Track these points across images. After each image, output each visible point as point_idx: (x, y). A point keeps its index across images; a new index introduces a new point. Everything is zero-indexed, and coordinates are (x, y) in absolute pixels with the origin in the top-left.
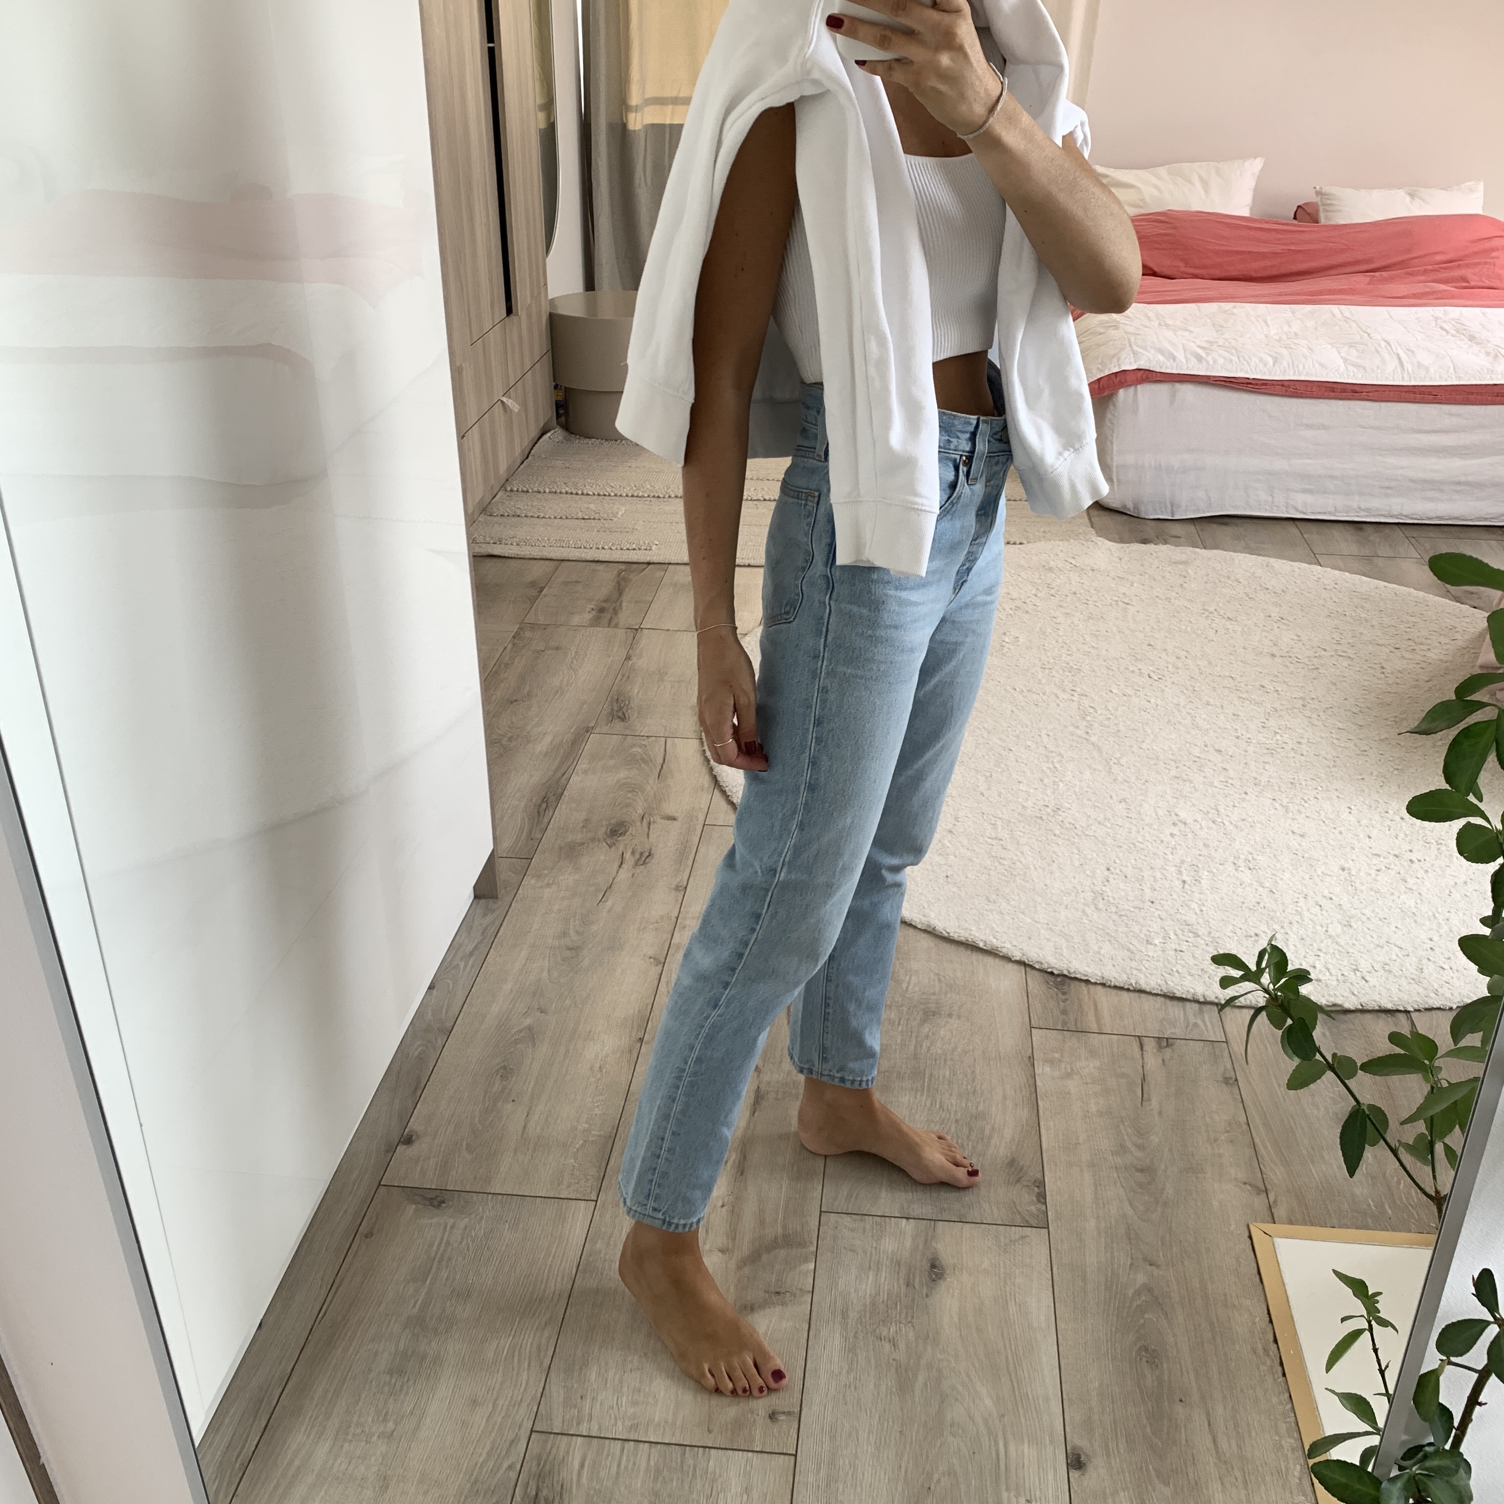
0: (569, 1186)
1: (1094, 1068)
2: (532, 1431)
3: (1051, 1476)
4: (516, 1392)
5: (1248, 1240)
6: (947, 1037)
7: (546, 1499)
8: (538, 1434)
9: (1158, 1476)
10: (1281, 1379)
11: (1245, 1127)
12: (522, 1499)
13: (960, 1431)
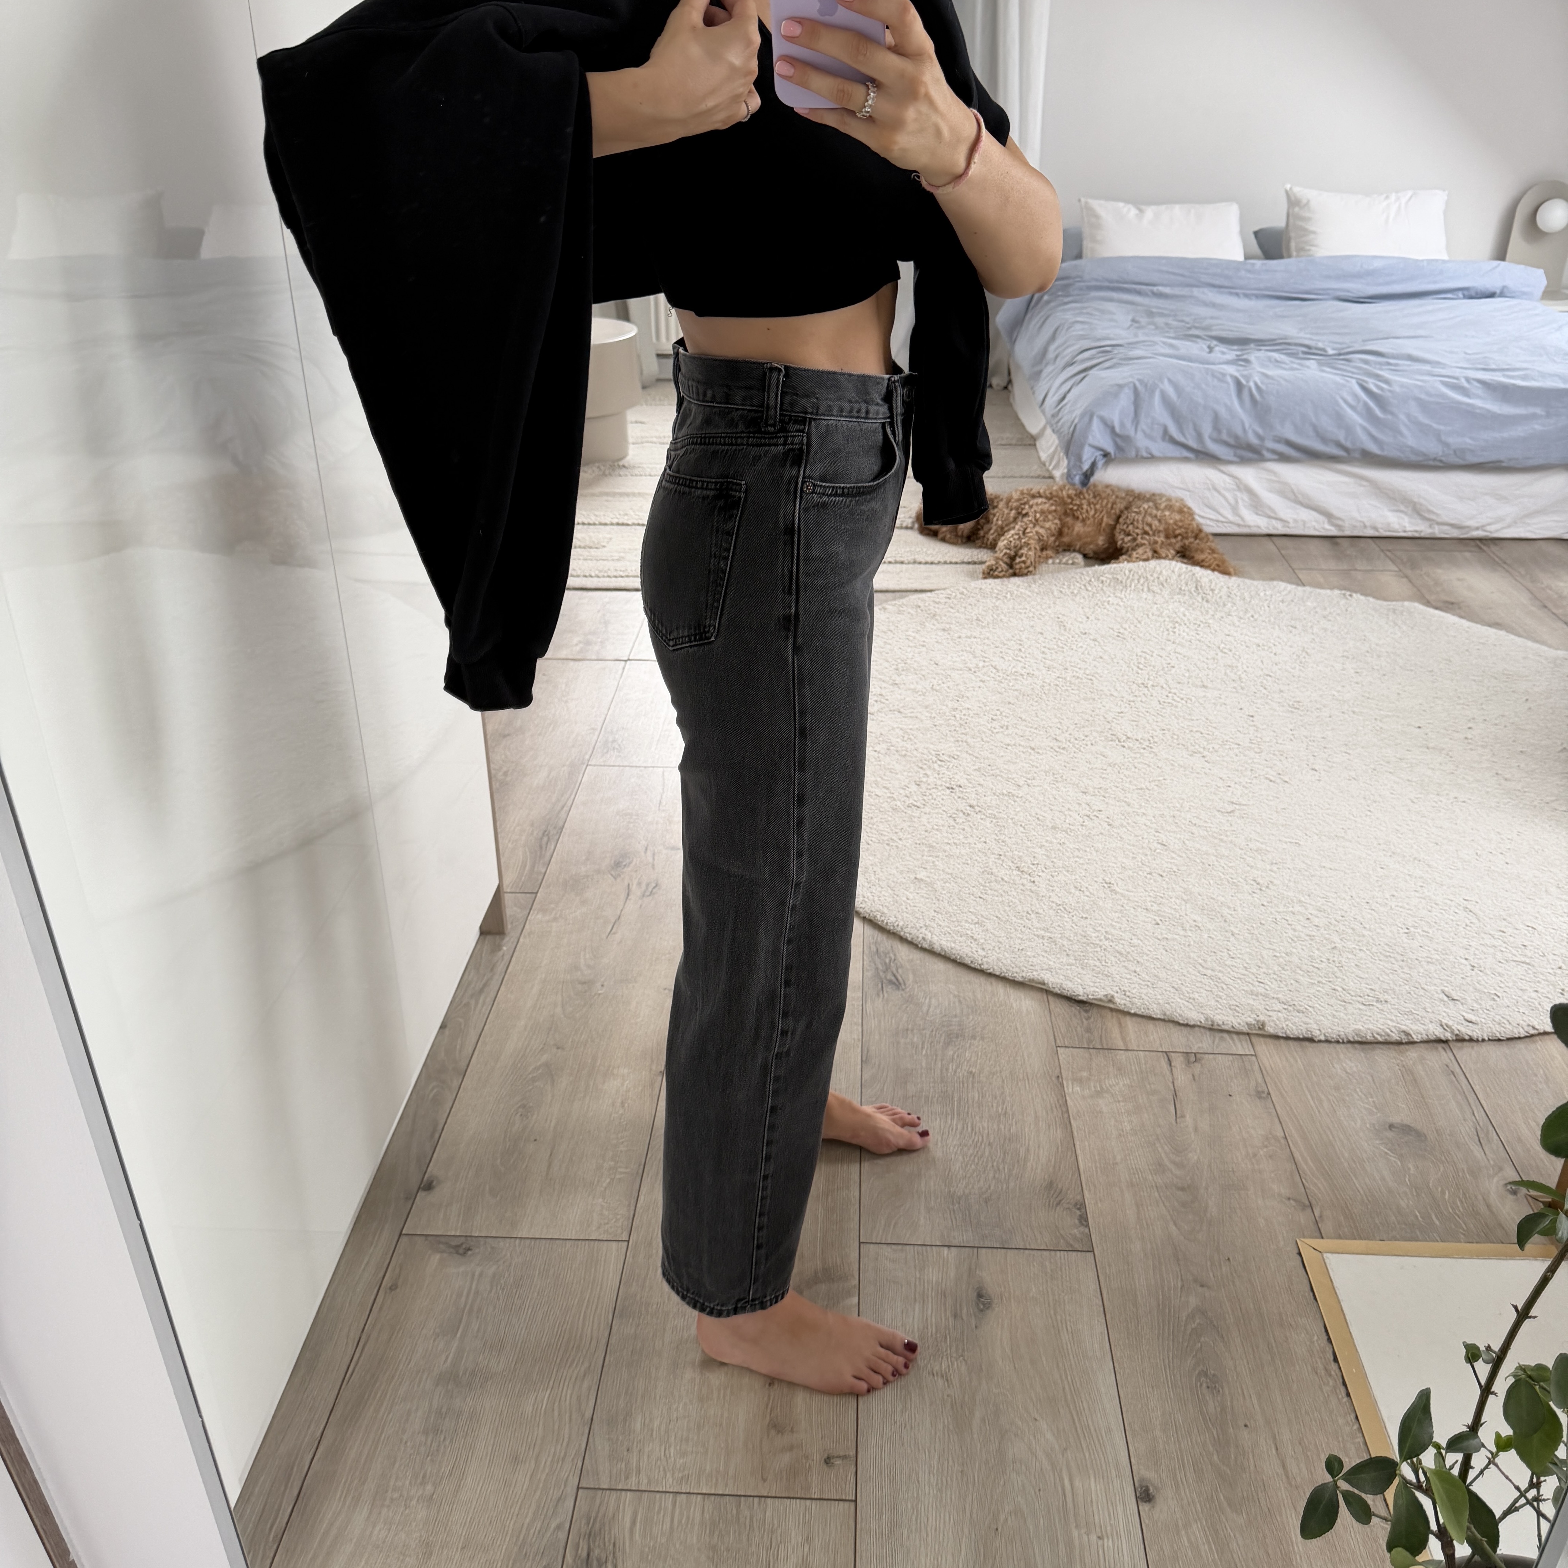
0: (599, 1228)
1: (1124, 1085)
2: (578, 1488)
3: (1120, 1509)
4: (559, 1446)
5: (1298, 1257)
6: (973, 1059)
7: (599, 1560)
8: (586, 1491)
9: (1229, 1505)
10: (1345, 1399)
11: (1283, 1141)
12: (574, 1560)
13: (1023, 1467)
